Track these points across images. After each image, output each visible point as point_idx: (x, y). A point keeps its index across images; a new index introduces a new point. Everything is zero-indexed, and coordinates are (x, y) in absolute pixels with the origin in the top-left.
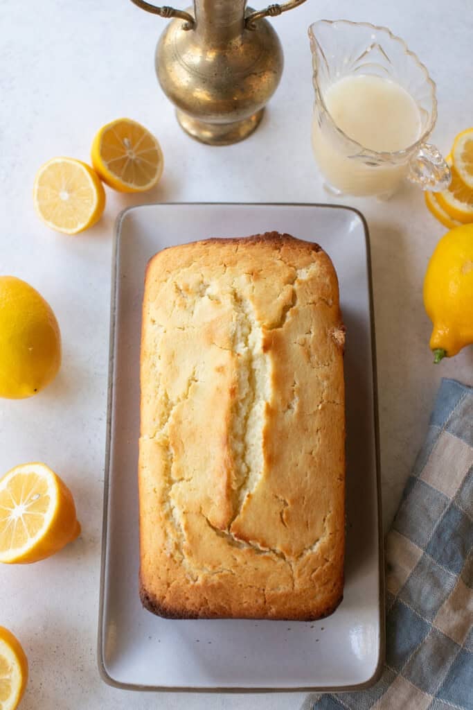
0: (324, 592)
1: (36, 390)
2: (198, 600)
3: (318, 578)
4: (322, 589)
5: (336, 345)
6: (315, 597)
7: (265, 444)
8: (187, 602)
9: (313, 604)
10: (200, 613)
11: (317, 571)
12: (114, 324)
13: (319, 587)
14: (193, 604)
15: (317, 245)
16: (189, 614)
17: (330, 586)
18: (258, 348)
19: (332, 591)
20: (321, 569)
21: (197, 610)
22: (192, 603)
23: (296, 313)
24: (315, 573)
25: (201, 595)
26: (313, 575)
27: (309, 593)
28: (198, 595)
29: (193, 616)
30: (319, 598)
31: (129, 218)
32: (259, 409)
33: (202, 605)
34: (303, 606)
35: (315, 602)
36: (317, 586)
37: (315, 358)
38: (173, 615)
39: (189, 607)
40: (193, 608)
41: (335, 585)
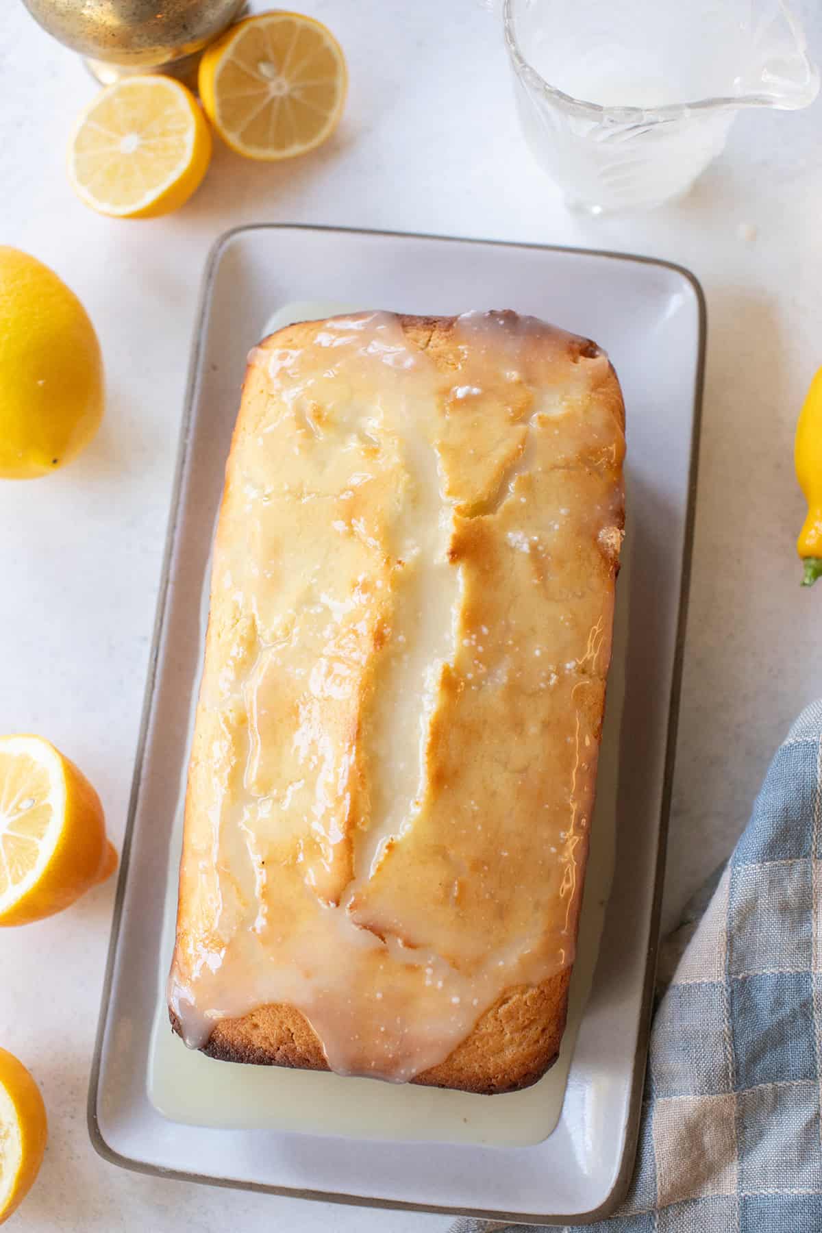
0: (521, 1044)
1: (55, 461)
2: (276, 1031)
3: (511, 1015)
4: (517, 1036)
5: (604, 556)
6: (502, 1050)
7: (434, 747)
8: (255, 1032)
9: (497, 1064)
10: (278, 1055)
11: (510, 1002)
12: (183, 462)
13: (511, 1033)
14: (266, 1038)
15: (591, 343)
16: (258, 1053)
17: (533, 1033)
18: (441, 556)
19: (537, 1041)
20: (519, 1000)
21: (272, 1049)
22: (264, 1035)
23: (529, 486)
24: (506, 1007)
25: (282, 1022)
26: (501, 1011)
27: (491, 1043)
28: (277, 1021)
29: (266, 1060)
30: (509, 1054)
31: (233, 252)
32: (430, 677)
33: (281, 1042)
34: (476, 1065)
35: (499, 1061)
36: (507, 1031)
37: (555, 579)
38: (228, 1052)
39: (257, 1042)
40: (265, 1046)
41: (543, 1030)
